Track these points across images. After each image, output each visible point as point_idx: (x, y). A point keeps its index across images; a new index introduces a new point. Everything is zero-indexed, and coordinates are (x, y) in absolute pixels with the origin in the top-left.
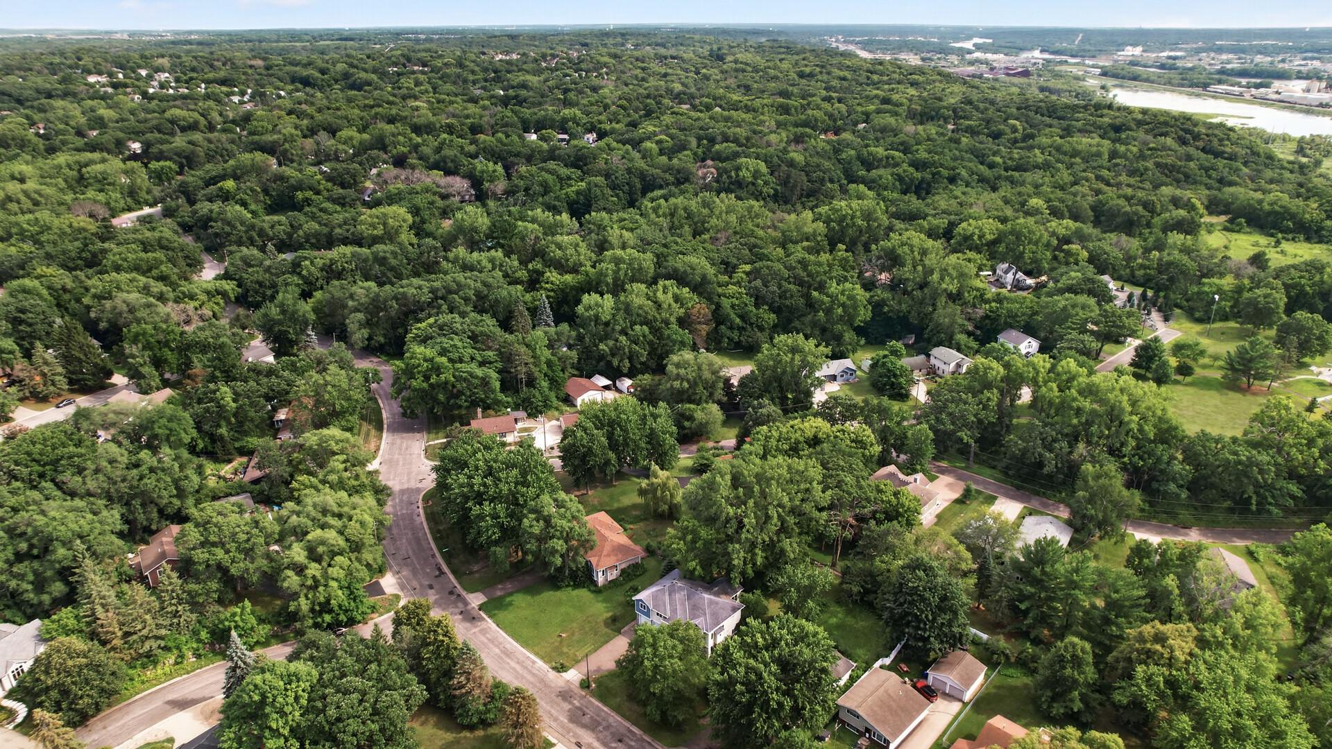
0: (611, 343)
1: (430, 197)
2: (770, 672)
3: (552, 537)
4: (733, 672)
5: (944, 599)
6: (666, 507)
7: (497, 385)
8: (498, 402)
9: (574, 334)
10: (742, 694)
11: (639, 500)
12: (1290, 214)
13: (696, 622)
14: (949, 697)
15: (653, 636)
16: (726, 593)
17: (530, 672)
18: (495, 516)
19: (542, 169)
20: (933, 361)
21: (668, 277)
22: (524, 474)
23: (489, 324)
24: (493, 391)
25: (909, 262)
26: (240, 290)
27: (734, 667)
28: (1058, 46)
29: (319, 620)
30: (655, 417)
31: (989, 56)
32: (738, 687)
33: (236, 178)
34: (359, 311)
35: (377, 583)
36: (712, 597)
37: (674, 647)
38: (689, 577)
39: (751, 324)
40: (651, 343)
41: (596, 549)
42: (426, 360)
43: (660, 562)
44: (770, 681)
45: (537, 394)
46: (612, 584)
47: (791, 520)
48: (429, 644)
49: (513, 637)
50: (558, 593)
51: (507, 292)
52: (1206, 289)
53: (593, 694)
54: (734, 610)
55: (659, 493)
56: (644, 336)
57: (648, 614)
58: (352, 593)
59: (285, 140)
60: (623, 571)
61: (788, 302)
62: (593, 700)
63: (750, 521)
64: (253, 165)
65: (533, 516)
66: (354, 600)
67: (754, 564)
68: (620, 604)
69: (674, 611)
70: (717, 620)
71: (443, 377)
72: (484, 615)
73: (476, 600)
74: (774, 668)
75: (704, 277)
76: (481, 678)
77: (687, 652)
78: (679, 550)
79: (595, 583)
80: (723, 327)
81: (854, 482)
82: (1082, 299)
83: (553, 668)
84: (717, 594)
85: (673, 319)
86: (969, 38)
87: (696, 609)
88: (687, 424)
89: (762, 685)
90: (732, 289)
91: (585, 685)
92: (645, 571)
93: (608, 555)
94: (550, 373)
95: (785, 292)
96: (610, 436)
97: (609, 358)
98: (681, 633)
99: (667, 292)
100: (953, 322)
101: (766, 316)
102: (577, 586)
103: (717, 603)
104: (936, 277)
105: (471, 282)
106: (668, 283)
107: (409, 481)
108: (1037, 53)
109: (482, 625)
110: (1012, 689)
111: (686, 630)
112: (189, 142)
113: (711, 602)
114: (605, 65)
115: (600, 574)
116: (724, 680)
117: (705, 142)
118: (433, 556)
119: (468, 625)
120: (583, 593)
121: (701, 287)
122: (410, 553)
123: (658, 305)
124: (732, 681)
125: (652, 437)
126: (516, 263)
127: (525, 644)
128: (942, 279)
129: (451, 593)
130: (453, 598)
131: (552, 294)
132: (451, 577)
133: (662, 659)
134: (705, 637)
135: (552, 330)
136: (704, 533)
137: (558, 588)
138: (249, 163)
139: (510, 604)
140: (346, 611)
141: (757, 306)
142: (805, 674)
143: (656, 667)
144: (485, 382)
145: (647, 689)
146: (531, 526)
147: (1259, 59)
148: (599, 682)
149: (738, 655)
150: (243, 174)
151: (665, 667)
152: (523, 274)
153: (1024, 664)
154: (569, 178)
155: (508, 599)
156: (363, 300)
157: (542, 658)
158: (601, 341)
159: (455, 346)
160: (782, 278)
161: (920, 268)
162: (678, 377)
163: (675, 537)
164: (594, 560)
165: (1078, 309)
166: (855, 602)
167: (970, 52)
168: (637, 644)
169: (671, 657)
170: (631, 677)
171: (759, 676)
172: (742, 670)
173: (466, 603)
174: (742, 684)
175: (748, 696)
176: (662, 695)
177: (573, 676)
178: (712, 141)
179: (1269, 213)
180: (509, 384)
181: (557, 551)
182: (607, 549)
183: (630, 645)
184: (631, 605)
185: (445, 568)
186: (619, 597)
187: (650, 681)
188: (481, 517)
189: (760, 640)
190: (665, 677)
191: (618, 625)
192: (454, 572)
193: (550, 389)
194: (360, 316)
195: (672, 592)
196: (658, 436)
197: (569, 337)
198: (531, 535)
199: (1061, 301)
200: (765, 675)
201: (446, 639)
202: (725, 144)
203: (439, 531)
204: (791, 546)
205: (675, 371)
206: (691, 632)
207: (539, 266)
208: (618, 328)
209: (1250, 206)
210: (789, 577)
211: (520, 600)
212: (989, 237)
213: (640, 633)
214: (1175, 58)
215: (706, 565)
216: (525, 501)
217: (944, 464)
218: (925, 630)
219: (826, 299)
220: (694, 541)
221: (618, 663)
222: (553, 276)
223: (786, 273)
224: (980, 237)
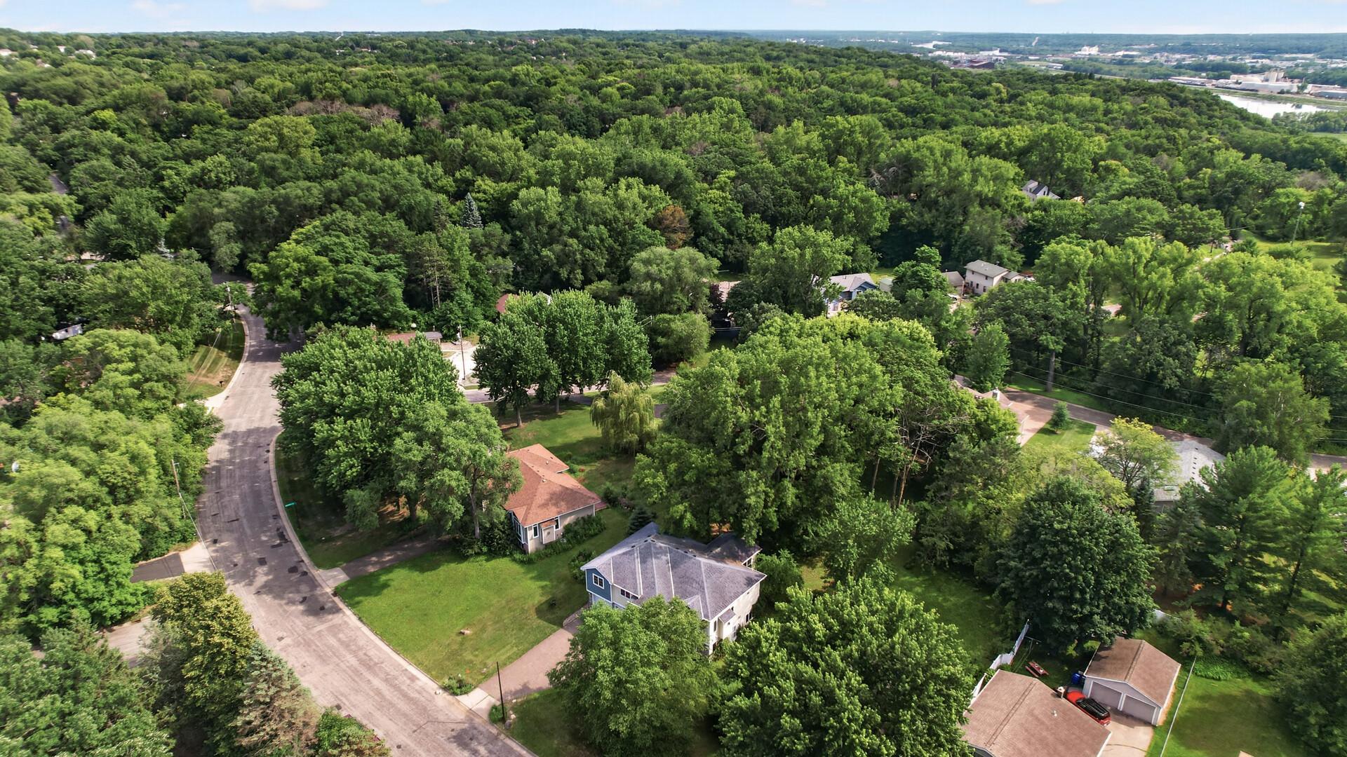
0: (557, 247)
1: (350, 126)
2: (849, 688)
3: (444, 466)
4: (772, 691)
5: (1114, 546)
6: (635, 438)
7: (398, 293)
8: (398, 316)
9: (508, 237)
10: (795, 734)
11: (595, 431)
12: (1321, 151)
13: (688, 602)
14: (1129, 718)
15: (613, 627)
16: (735, 557)
17: (405, 696)
18: (351, 438)
19: (486, 105)
20: (970, 277)
21: (633, 174)
22: (405, 376)
23: (394, 225)
24: (393, 300)
25: (931, 164)
26: (81, 207)
27: (771, 680)
28: (1015, 47)
29: (32, 617)
30: (616, 318)
31: (951, 54)
32: (786, 720)
33: (117, 109)
34: (228, 220)
35: (177, 557)
36: (713, 562)
37: (652, 646)
38: (674, 531)
39: (739, 236)
40: (610, 250)
41: (521, 490)
42: (297, 260)
43: (625, 515)
44: (853, 708)
45: (455, 308)
46: (551, 550)
47: (840, 430)
48: (196, 651)
49: (382, 636)
50: (464, 566)
51: (423, 197)
52: (1283, 200)
53: (512, 734)
54: (750, 582)
55: (622, 415)
56: (602, 240)
57: (606, 594)
58: (103, 570)
59: (195, 87)
60: (568, 529)
61: (784, 210)
62: (509, 742)
63: (775, 430)
64: (139, 96)
65: (411, 434)
66: (106, 581)
67: (782, 505)
68: (561, 579)
69: (650, 586)
70: (723, 599)
71: (319, 280)
72: (341, 605)
73: (331, 579)
74: (855, 680)
75: (679, 175)
76: (292, 712)
77: (675, 653)
78: (656, 486)
79: (522, 549)
80: (703, 238)
81: (928, 380)
82: (1146, 202)
83: (446, 689)
84: (719, 558)
85: (638, 221)
86: (928, 42)
87: (686, 583)
88: (661, 340)
89: (836, 715)
90: (714, 193)
91: (498, 715)
92: (603, 529)
93: (544, 505)
94: (473, 282)
95: (780, 198)
96: (550, 338)
97: (555, 268)
98: (663, 618)
99: (631, 191)
100: (993, 233)
101: (758, 226)
102: (493, 554)
103: (721, 571)
104: (967, 177)
105: (378, 186)
106: (630, 180)
107: (262, 418)
108: (997, 52)
109: (336, 619)
110: (1226, 699)
111: (672, 614)
112: (76, 83)
113: (711, 569)
114: (565, 50)
115: (531, 533)
116: (752, 708)
117: (672, 90)
118: (276, 517)
119: (311, 619)
120: (503, 564)
121: (675, 187)
122: (241, 514)
123: (620, 206)
124: (771, 710)
125: (612, 341)
126: (440, 171)
127: (401, 647)
128: (974, 180)
129: (293, 570)
130: (295, 577)
131: (484, 204)
132: (299, 547)
133: (630, 669)
134: (704, 627)
135: (478, 231)
136: (696, 457)
137: (463, 558)
138: (135, 92)
139: (385, 585)
140: (90, 600)
141: (747, 211)
142: (919, 689)
143: (619, 683)
144: (381, 289)
145: (605, 724)
146: (408, 451)
147: (1211, 57)
148: (523, 710)
149: (778, 657)
150: (126, 105)
151: (636, 682)
152: (447, 182)
153: (1235, 658)
154: (517, 116)
155: (383, 578)
156: (233, 206)
157: (427, 671)
158: (544, 246)
159: (342, 244)
160: (776, 183)
161: (945, 169)
162: (648, 276)
163: (649, 467)
164: (520, 513)
165: (1145, 212)
166: (940, 567)
167: (931, 51)
168: (586, 641)
169: (648, 664)
170: (575, 702)
171: (829, 698)
172: (790, 685)
173: (314, 584)
174: (793, 714)
175: (806, 737)
176: (631, 736)
177: (479, 700)
178: (680, 88)
179: (1297, 152)
180: (418, 296)
181: (451, 490)
182: (542, 495)
183: (574, 644)
184: (579, 580)
185: (291, 534)
186: (561, 567)
187: (610, 711)
188: (329, 442)
189: (819, 626)
190: (637, 702)
191: (559, 613)
192: (304, 539)
193: (476, 304)
194: (230, 226)
195: (645, 557)
196: (621, 344)
197: (501, 241)
198: (408, 466)
199: (1122, 206)
200: (841, 694)
201: (228, 642)
202: (694, 90)
203: (291, 482)
204: (842, 475)
205: (643, 269)
206: (681, 616)
207: (469, 174)
208: (566, 228)
209: (1276, 145)
210: (841, 522)
211: (401, 577)
212: (1020, 144)
213: (590, 621)
214: (1132, 56)
215: (701, 513)
216: (402, 414)
217: (1013, 388)
218: (1082, 602)
219: (833, 202)
220: (680, 473)
221: (553, 675)
222: (487, 185)
223: (781, 179)
224: (1008, 145)
